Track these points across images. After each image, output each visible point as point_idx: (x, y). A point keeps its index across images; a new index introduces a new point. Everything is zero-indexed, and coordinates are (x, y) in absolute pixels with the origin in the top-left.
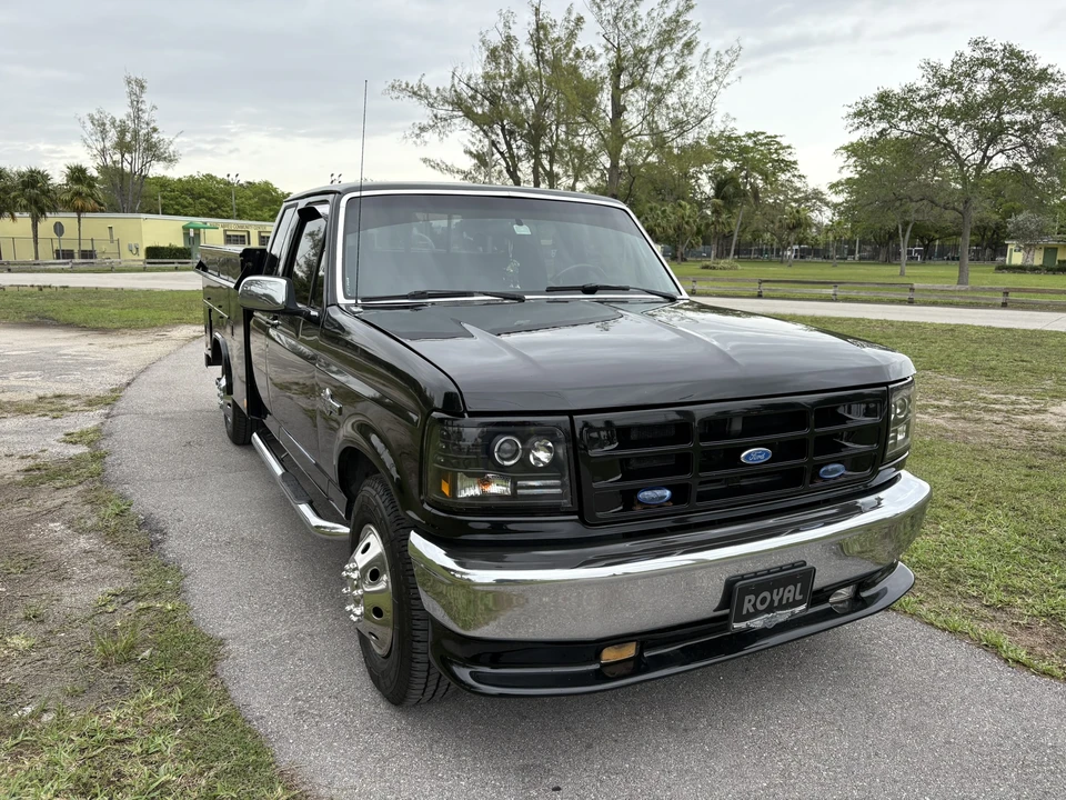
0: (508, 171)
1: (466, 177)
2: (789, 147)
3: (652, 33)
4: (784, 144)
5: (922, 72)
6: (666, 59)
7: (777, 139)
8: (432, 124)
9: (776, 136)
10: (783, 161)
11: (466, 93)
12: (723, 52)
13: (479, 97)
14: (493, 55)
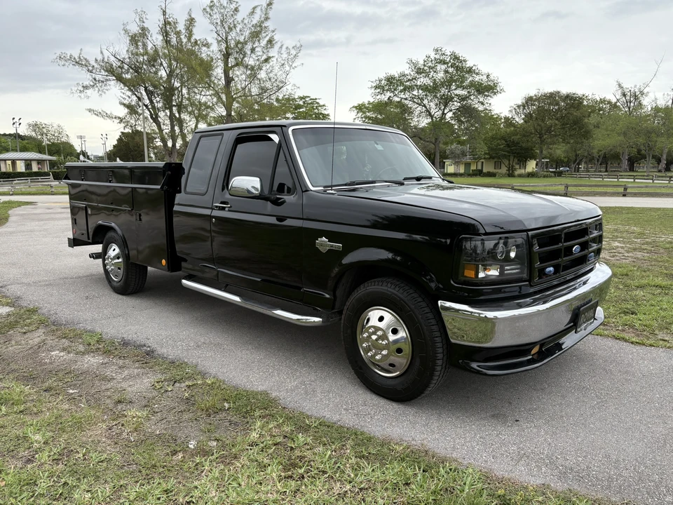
0: (152, 117)
1: (121, 121)
2: (324, 106)
3: (247, 33)
4: (321, 104)
5: (408, 65)
6: (257, 49)
7: (317, 101)
8: (92, 84)
9: (316, 99)
10: (321, 114)
11: (116, 64)
12: (290, 47)
13: (126, 67)
14: (134, 40)
